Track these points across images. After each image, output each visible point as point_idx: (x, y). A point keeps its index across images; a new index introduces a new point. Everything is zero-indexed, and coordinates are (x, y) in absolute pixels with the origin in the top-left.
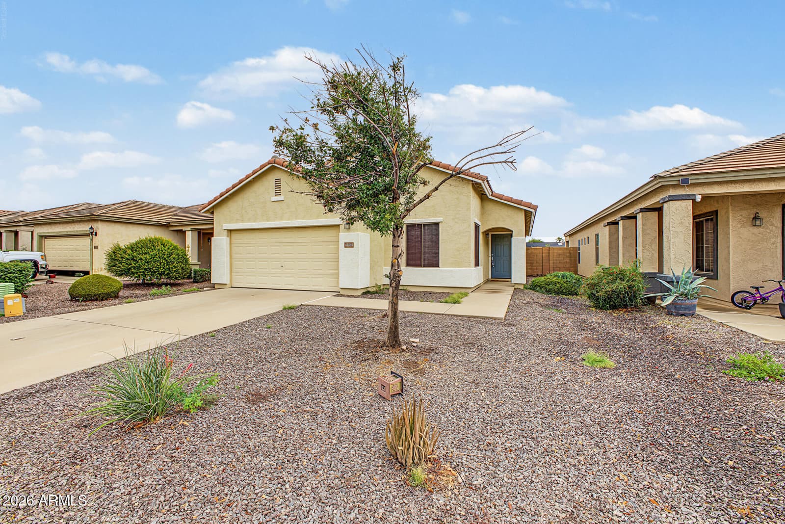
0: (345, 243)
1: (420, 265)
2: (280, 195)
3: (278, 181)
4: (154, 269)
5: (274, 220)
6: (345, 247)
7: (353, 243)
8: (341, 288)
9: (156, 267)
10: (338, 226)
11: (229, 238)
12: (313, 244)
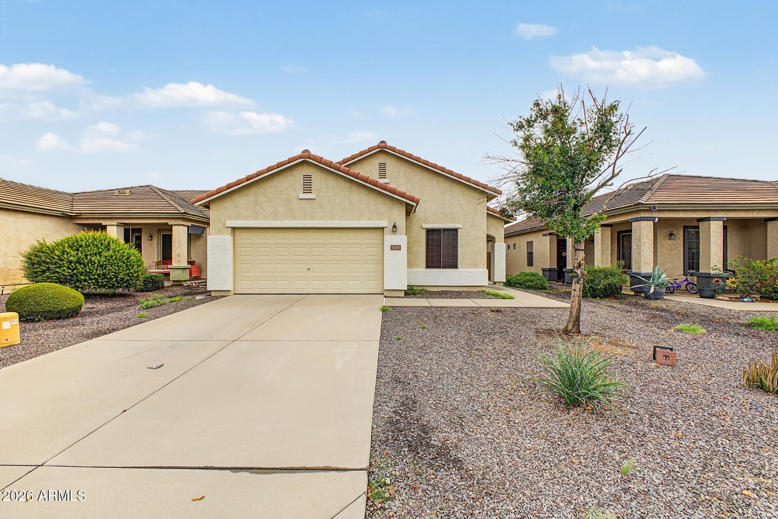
0: (391, 246)
1: (439, 267)
2: (311, 192)
3: (307, 178)
4: (111, 274)
5: (302, 220)
6: (391, 249)
7: (400, 246)
8: (385, 290)
9: (112, 272)
10: (383, 229)
11: (232, 237)
12: (349, 246)
